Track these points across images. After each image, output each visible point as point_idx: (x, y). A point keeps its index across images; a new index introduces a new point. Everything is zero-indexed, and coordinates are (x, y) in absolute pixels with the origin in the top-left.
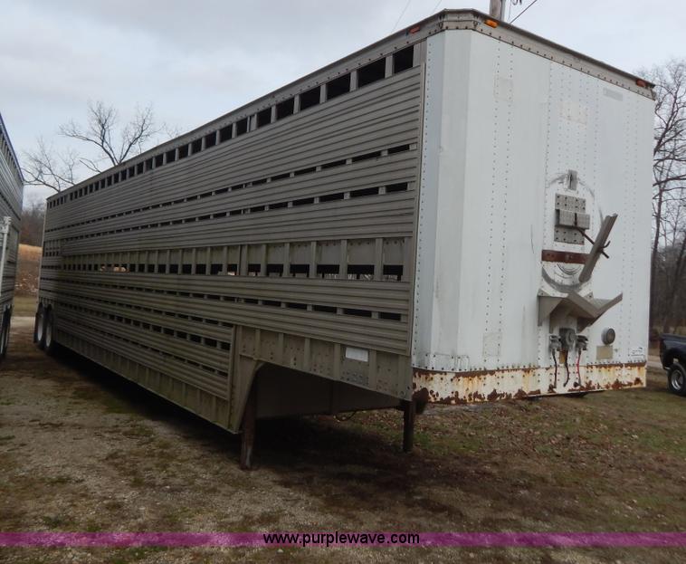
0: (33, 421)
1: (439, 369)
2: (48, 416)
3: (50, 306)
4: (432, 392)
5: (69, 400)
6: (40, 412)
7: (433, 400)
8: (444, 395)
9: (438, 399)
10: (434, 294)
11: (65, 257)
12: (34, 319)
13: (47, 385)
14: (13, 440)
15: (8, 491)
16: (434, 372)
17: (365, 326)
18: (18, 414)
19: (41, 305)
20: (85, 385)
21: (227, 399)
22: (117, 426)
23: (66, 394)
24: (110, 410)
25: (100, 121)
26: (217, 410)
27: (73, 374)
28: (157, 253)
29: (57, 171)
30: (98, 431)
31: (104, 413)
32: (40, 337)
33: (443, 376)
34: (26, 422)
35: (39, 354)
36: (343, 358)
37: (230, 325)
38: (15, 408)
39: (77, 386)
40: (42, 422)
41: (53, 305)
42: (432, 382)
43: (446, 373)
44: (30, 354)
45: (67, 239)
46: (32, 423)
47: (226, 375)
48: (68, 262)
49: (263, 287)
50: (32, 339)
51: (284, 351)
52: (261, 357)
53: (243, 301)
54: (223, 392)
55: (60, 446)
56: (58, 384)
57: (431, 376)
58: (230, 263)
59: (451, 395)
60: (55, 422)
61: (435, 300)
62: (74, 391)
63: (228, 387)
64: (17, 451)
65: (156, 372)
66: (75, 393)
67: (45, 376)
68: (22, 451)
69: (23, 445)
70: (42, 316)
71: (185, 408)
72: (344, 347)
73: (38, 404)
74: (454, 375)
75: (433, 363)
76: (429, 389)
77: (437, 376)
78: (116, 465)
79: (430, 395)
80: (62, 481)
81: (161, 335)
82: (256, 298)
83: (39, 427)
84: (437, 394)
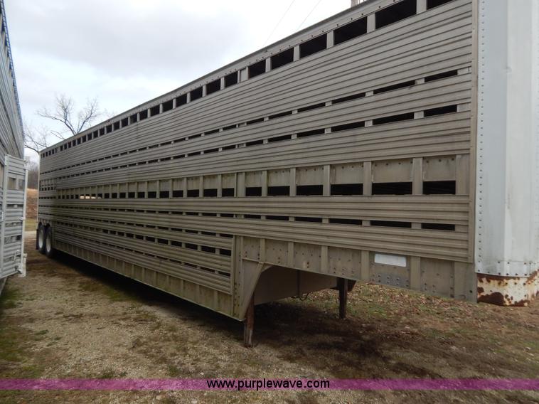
0: (58, 314)
1: (514, 275)
2: (69, 308)
3: (48, 225)
4: (507, 296)
5: (79, 293)
6: (60, 305)
7: (507, 303)
8: (518, 299)
9: (513, 303)
10: (506, 205)
11: (59, 190)
12: (35, 232)
13: (56, 281)
14: (48, 334)
15: (63, 395)
16: (508, 278)
17: (403, 236)
18: (43, 309)
19: (40, 224)
20: (86, 279)
21: (231, 293)
22: (125, 313)
23: (74, 288)
24: (113, 299)
25: (63, 107)
26: (219, 301)
27: (72, 272)
28: (146, 183)
29: (36, 139)
30: (113, 319)
31: (110, 303)
32: (41, 245)
33: (517, 281)
34: (53, 315)
35: (42, 257)
36: (372, 263)
37: (231, 236)
38: (39, 302)
39: (79, 281)
40: (65, 314)
41: (51, 224)
42: (506, 287)
43: (519, 278)
44: (36, 258)
45: (60, 178)
46: (57, 316)
47: (229, 275)
48: (61, 194)
49: (266, 205)
50: (35, 247)
51: (294, 256)
52: (266, 261)
53: (243, 217)
54: (227, 289)
55: (89, 337)
56: (64, 280)
57: (505, 281)
58: (224, 187)
59: (524, 298)
60: (75, 313)
61: (507, 210)
62: (79, 285)
63: (231, 285)
64: (55, 346)
65: (152, 271)
66: (79, 287)
67: (52, 274)
68: (59, 345)
69: (58, 339)
70: (42, 231)
71: (184, 298)
72: (372, 254)
73: (56, 298)
74: (526, 280)
75: (506, 270)
76: (504, 293)
77: (511, 282)
78: (145, 353)
79: (505, 299)
80: (108, 376)
81: (156, 243)
82: (259, 214)
83: (64, 319)
84: (512, 298)
